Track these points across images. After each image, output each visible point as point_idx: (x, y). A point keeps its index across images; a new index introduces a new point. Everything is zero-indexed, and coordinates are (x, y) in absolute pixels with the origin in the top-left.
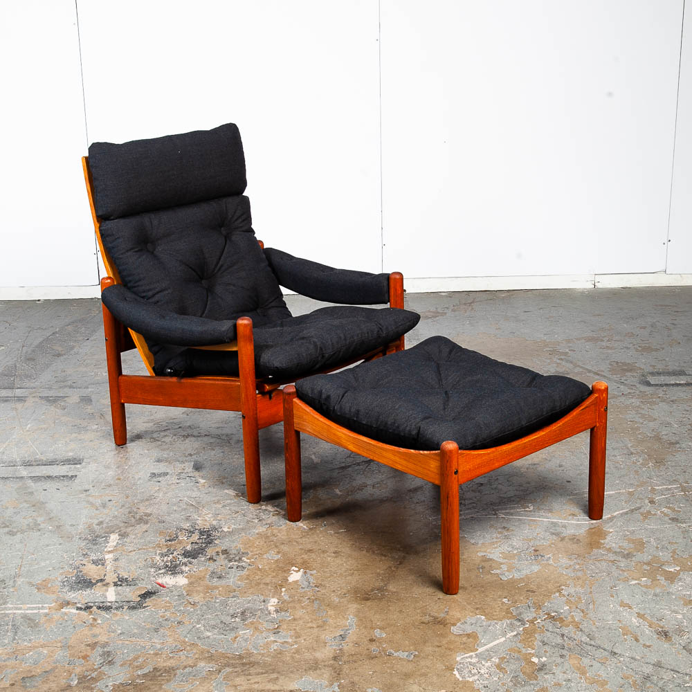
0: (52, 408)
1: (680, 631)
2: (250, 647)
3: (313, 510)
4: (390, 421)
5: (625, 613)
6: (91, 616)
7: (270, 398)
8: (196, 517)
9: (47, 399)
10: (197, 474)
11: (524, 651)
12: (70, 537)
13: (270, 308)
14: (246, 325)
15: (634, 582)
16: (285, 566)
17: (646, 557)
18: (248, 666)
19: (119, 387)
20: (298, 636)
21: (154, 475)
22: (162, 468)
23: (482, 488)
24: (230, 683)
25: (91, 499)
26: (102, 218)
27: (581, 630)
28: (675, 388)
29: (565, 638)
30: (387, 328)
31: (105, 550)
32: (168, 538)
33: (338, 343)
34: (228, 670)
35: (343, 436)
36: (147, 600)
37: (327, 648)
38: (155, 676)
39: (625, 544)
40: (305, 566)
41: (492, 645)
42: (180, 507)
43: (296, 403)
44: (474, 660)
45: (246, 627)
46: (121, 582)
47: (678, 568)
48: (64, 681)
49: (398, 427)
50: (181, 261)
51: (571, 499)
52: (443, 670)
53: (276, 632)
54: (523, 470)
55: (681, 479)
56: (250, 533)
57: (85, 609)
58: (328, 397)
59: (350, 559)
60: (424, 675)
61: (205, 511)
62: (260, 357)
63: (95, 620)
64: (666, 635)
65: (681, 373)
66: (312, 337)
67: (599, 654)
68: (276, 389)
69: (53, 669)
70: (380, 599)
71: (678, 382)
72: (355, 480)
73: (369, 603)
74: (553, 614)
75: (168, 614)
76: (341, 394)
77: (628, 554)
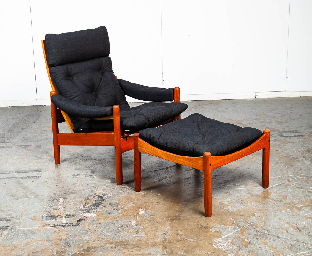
0: (25, 150)
1: (305, 228)
2: (127, 239)
3: (145, 187)
4: (181, 145)
5: (282, 222)
6: (57, 229)
7: (127, 140)
8: (96, 191)
9: (21, 146)
10: (93, 174)
11: (241, 237)
12: (42, 200)
13: (121, 104)
14: (117, 108)
15: (284, 211)
16: (137, 208)
17: (288, 202)
18: (127, 245)
19: (57, 138)
20: (146, 234)
21: (74, 175)
22: (77, 172)
23: (216, 177)
24: (121, 252)
25: (48, 185)
26: (50, 66)
27: (264, 229)
28: (294, 137)
29: (258, 232)
30: (174, 110)
31: (59, 204)
32: (85, 199)
33: (155, 116)
34: (119, 247)
35: (161, 153)
36: (80, 222)
37: (160, 238)
38: (88, 250)
39: (279, 197)
40: (145, 208)
41: (228, 235)
42: (88, 187)
43: (139, 140)
44: (221, 241)
45: (124, 231)
46: (67, 216)
47: (302, 206)
48: (51, 253)
49: (185, 148)
50: (84, 84)
51: (254, 181)
52: (208, 245)
53: (137, 233)
54: (233, 170)
55: (300, 172)
56: (120, 196)
57: (54, 227)
58: (154, 137)
59: (164, 205)
60: (201, 247)
61: (99, 189)
62: (123, 122)
63: (59, 230)
64: (299, 230)
65: (296, 131)
66: (144, 113)
67: (272, 237)
68: (128, 136)
69: (45, 249)
70: (179, 220)
71: (295, 135)
72: (161, 175)
73: (174, 221)
74: (252, 223)
75: (90, 228)
76: (159, 136)
77: (280, 201)
